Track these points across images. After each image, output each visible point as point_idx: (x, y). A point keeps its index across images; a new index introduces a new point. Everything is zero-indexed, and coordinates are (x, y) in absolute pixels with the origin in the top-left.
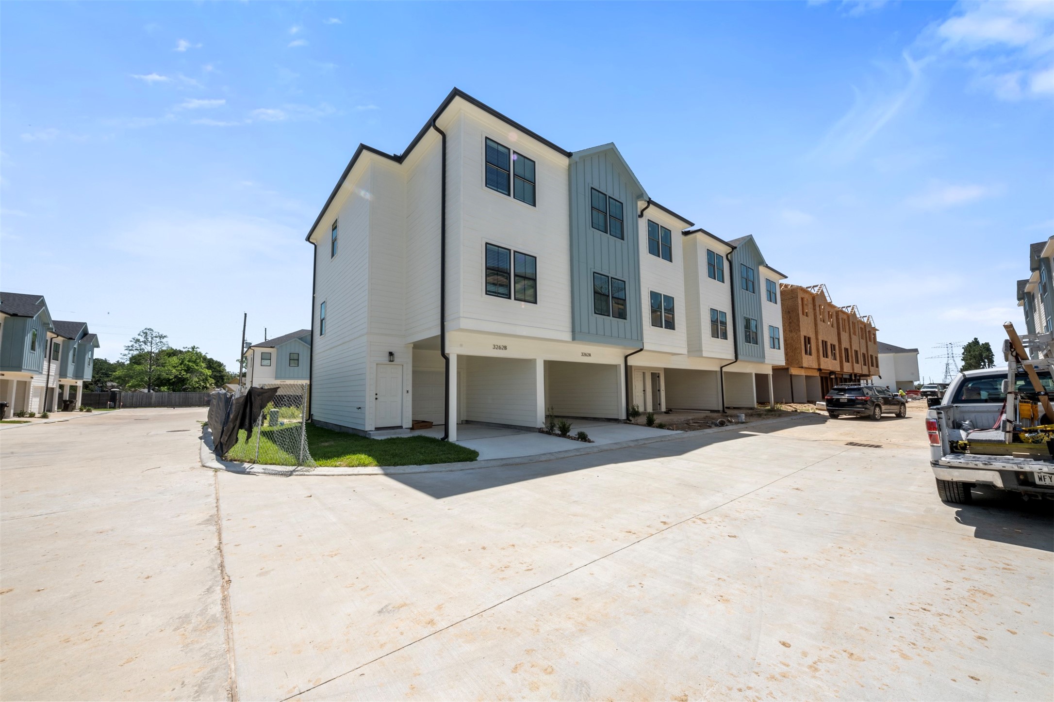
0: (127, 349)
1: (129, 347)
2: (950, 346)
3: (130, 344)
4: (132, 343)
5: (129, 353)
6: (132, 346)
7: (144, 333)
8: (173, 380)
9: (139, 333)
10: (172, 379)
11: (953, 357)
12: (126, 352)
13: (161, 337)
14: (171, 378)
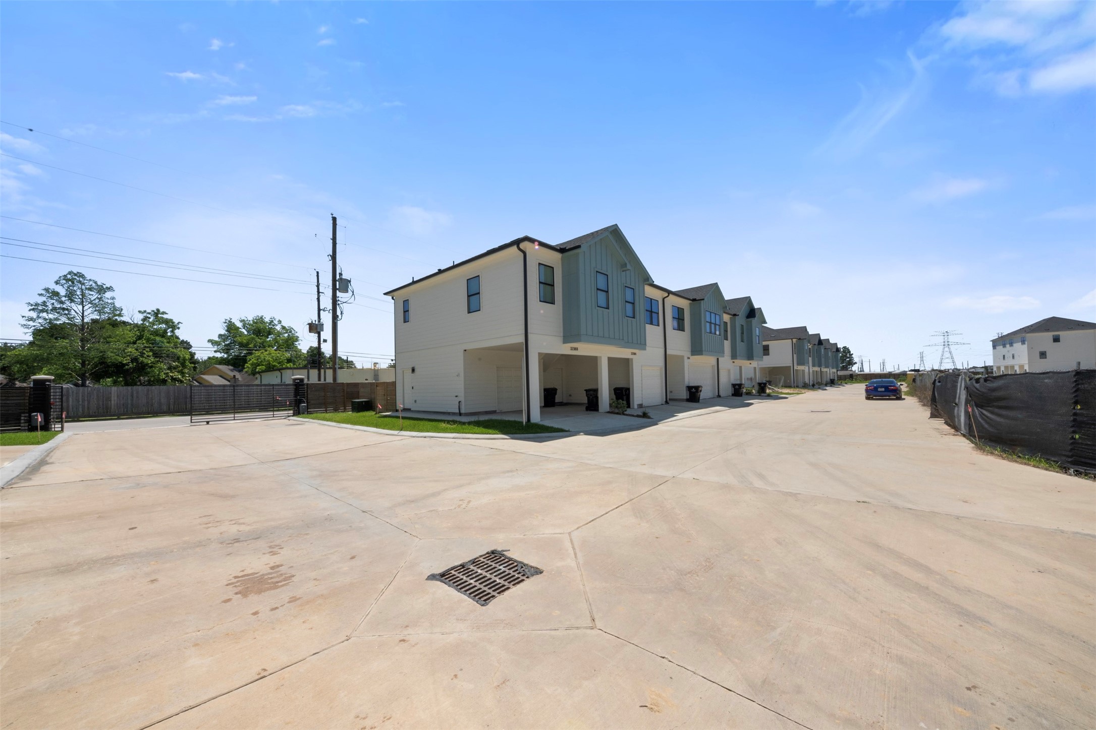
0: (33, 309)
1: (37, 305)
2: (946, 334)
3: (40, 300)
4: (44, 299)
5: (38, 317)
6: (44, 304)
7: (67, 280)
8: (131, 365)
9: (56, 278)
10: (127, 364)
11: (948, 345)
12: (34, 315)
13: (102, 290)
14: (125, 362)
